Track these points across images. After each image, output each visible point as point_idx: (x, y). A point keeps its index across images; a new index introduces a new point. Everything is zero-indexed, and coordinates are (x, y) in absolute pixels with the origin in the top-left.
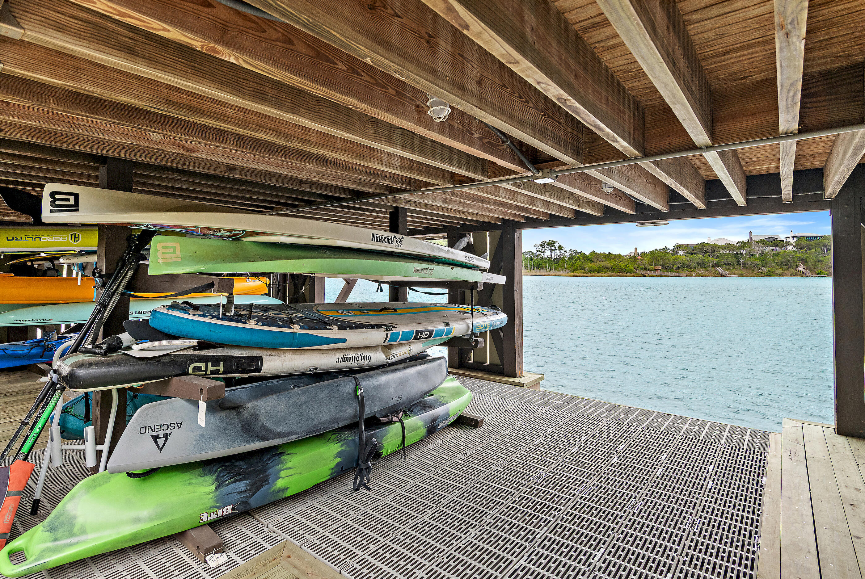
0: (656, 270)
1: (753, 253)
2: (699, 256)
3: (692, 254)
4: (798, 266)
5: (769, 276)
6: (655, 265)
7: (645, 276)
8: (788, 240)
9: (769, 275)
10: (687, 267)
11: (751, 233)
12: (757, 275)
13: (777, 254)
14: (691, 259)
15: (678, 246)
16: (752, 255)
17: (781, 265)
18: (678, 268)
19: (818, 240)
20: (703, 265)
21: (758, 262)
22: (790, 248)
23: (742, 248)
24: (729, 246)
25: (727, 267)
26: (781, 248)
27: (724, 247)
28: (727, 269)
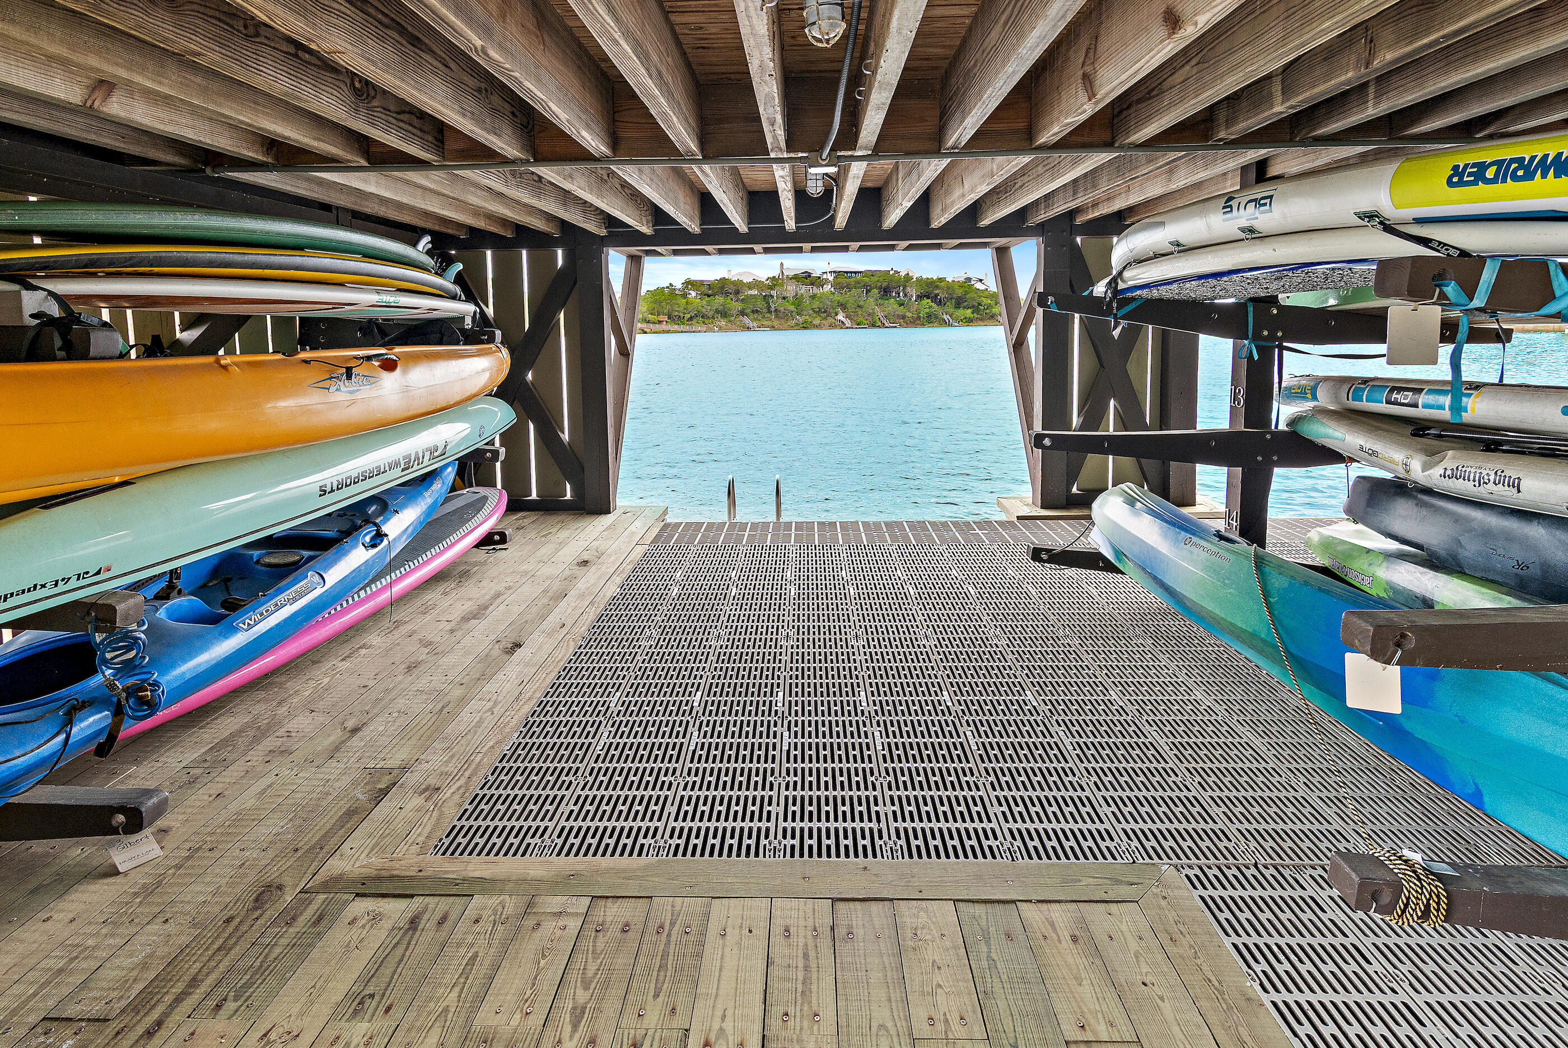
0: (660, 322)
1: (785, 294)
2: (719, 300)
3: (709, 296)
4: (837, 314)
5: (805, 328)
6: (658, 315)
7: (645, 333)
8: (825, 276)
9: (805, 326)
10: (703, 317)
11: (782, 264)
12: (792, 328)
13: (813, 297)
14: (709, 304)
15: (689, 283)
16: (784, 298)
17: (819, 312)
18: (691, 319)
19: (859, 277)
20: (724, 314)
21: (792, 308)
22: (827, 288)
23: (771, 288)
24: (756, 284)
25: (756, 316)
26: (818, 287)
27: (750, 286)
28: (756, 319)
